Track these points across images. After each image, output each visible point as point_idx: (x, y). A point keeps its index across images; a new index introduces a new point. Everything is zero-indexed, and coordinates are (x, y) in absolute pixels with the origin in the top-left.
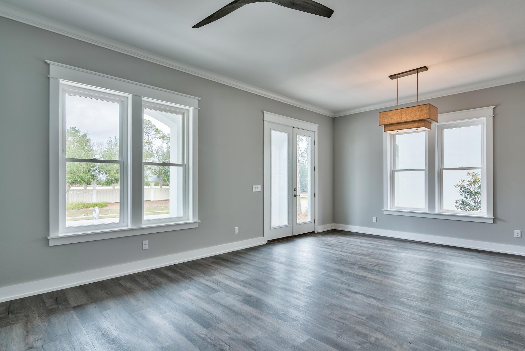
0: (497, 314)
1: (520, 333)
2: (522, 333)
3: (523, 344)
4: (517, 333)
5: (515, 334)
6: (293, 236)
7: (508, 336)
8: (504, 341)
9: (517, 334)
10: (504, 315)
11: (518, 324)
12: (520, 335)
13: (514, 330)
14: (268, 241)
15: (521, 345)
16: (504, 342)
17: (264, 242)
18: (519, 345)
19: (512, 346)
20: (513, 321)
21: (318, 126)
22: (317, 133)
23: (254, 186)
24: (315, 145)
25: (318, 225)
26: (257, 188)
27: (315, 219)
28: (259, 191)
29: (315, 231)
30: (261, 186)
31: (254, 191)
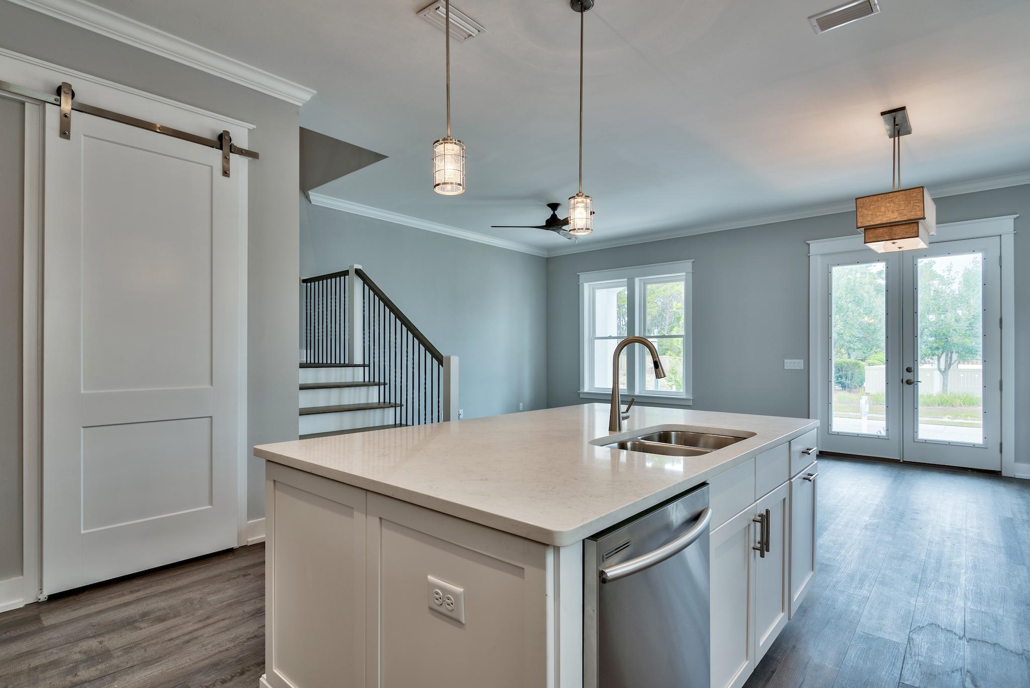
14: (820, 452)
21: (1015, 219)
22: (1013, 235)
23: (786, 361)
24: (1001, 266)
25: (1017, 459)
26: (794, 364)
27: (1001, 444)
28: (799, 368)
29: (1001, 472)
30: (802, 360)
31: (786, 368)
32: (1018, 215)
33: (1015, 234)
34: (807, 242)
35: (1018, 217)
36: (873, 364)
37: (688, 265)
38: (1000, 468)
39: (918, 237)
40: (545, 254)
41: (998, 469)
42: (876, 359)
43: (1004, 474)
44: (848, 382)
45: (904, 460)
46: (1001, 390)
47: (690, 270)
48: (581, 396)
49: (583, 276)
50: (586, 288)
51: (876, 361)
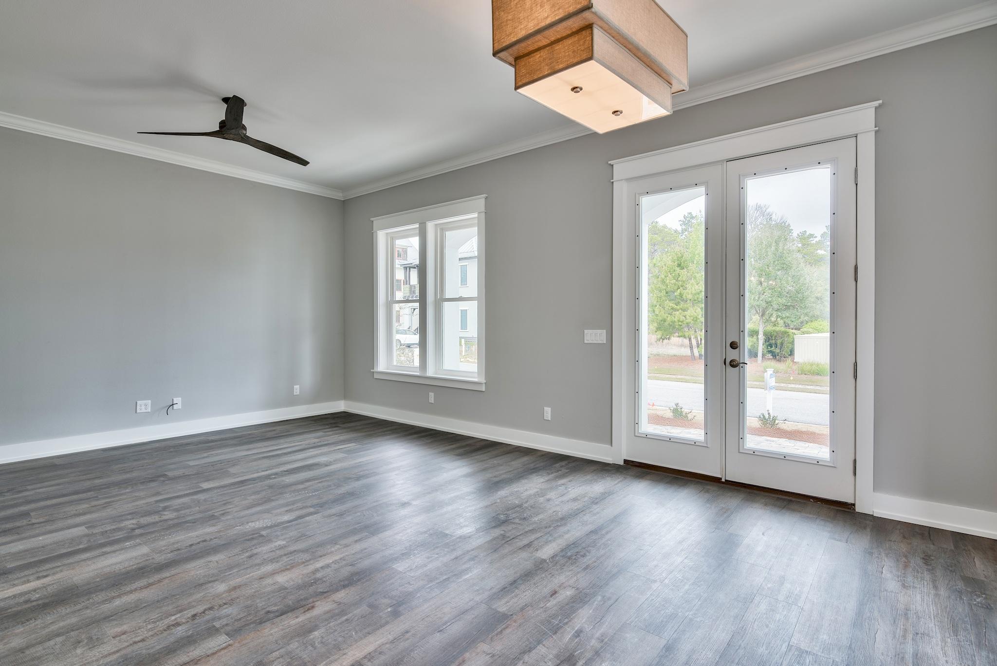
0: (95, 637)
1: (24, 626)
2: (22, 629)
3: (10, 612)
4: (30, 624)
5: (31, 619)
6: (723, 480)
7: (41, 608)
8: (39, 597)
9: (28, 620)
10: (81, 644)
11: (40, 643)
12: (22, 623)
13: (37, 625)
14: (625, 461)
15: (11, 608)
16: (37, 596)
17: (611, 459)
18: (15, 607)
19: (22, 599)
20: (52, 643)
21: (876, 108)
22: (874, 133)
23: (586, 331)
24: (857, 184)
25: (877, 487)
26: (595, 336)
27: (855, 461)
28: (601, 342)
29: (854, 505)
30: (605, 331)
31: (586, 342)
32: (881, 102)
33: (876, 132)
34: (609, 162)
35: (880, 106)
36: (808, 333)
37: (479, 202)
38: (853, 499)
39: (590, 58)
40: (339, 196)
41: (850, 500)
42: (811, 328)
43: (858, 509)
44: (777, 351)
45: (727, 479)
46: (855, 377)
47: (483, 209)
48: (376, 376)
49: (377, 222)
50: (381, 237)
51: (811, 330)
